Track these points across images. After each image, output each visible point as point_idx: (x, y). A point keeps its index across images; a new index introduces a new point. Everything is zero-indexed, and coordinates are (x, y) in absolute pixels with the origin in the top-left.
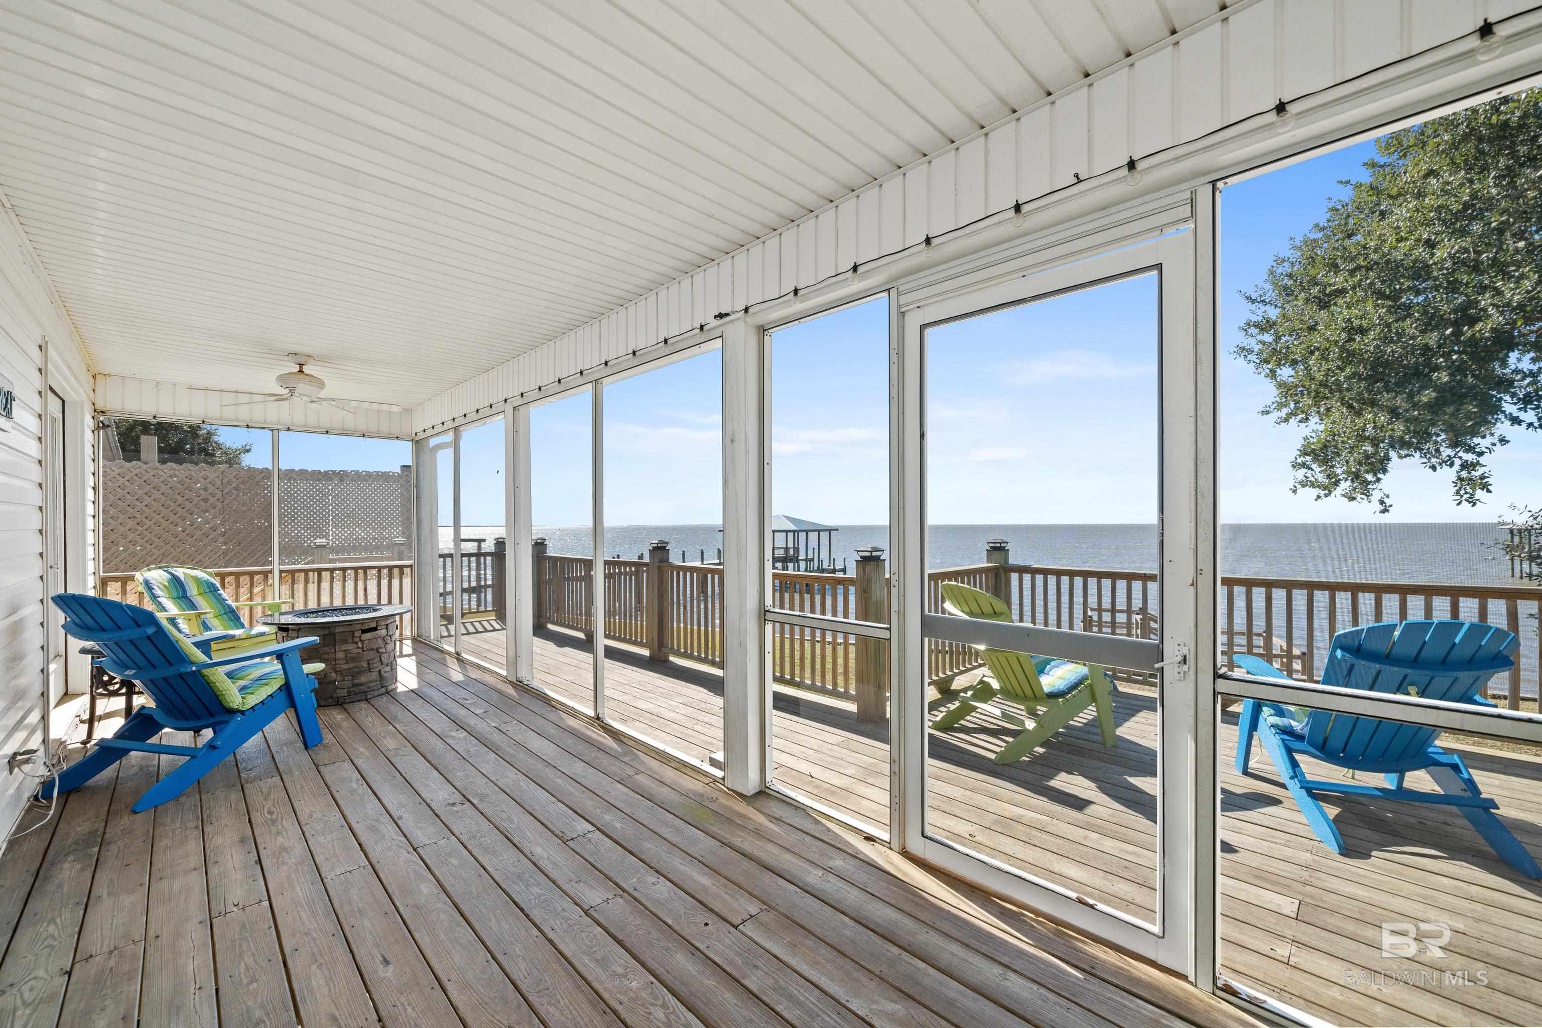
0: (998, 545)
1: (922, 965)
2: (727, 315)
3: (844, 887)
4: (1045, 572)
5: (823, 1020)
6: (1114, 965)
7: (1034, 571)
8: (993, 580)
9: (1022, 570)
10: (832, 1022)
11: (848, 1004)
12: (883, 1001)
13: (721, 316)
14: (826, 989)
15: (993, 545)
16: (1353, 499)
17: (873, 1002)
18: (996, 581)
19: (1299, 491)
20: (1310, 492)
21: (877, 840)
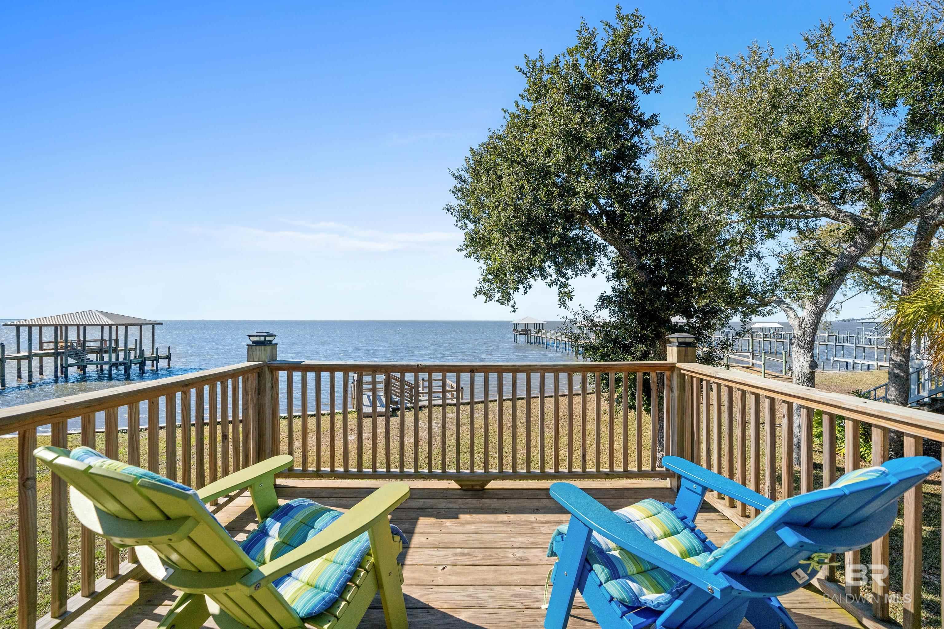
0: (263, 339)
4: (318, 369)
7: (305, 369)
8: (255, 382)
9: (291, 367)
15: (257, 339)
16: (502, 303)
18: (259, 383)
19: (478, 296)
20: (482, 298)
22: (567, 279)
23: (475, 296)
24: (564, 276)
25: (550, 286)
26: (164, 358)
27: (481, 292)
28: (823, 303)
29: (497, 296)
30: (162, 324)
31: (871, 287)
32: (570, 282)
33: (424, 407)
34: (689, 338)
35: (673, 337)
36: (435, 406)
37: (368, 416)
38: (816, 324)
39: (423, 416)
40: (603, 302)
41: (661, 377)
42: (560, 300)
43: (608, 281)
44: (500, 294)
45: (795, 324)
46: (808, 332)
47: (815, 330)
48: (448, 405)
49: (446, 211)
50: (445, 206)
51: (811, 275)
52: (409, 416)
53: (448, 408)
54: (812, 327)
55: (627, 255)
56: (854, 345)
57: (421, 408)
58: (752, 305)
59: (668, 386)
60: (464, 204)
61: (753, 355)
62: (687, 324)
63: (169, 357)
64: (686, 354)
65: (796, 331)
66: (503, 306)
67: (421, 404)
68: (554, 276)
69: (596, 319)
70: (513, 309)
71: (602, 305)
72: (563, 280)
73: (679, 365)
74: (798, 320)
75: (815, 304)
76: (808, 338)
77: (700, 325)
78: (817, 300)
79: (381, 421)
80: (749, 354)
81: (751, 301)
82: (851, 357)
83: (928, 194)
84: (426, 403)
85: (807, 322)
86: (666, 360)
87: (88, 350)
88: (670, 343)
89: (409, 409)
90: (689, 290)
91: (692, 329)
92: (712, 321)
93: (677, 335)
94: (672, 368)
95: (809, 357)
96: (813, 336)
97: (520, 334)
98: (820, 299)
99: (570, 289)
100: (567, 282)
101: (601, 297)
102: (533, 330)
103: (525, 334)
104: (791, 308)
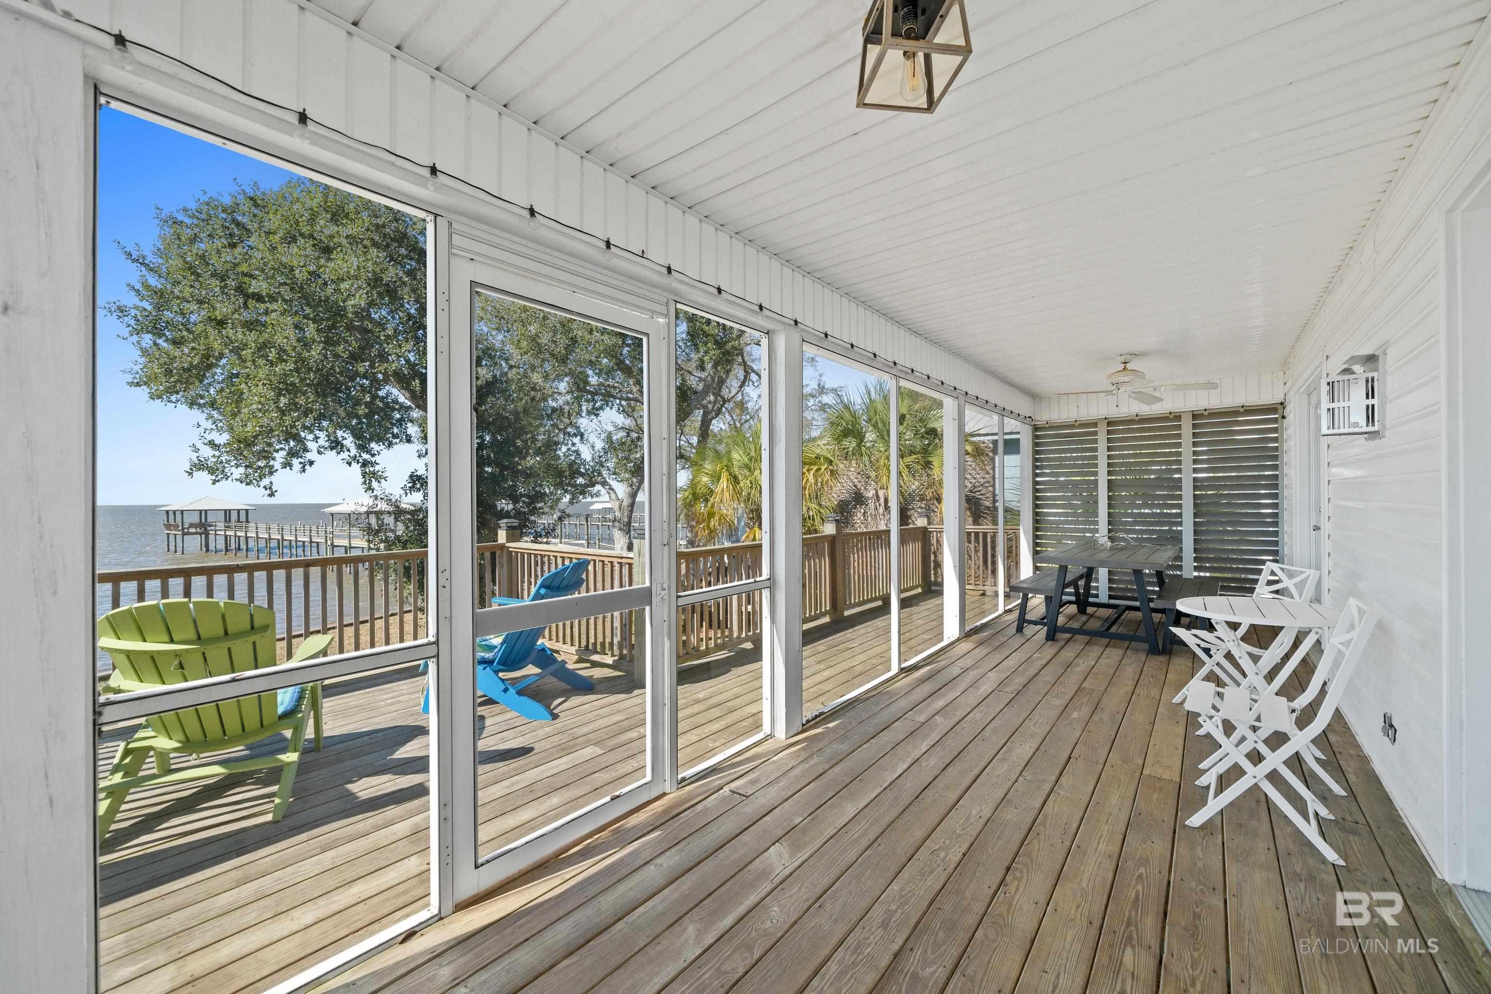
1: (641, 909)
3: (506, 963)
5: (708, 978)
6: (647, 817)
10: (709, 973)
11: (688, 962)
12: (685, 936)
14: (670, 977)
17: (686, 941)
19: (195, 474)
20: (203, 477)
21: (417, 929)
22: (373, 455)
23: (190, 474)
24: (369, 452)
25: (349, 464)
27: (199, 466)
29: (238, 472)
32: (377, 458)
34: (515, 522)
35: (503, 522)
38: (631, 506)
40: (414, 483)
41: (493, 555)
42: (365, 483)
43: (419, 456)
44: (242, 470)
45: (615, 505)
46: (626, 514)
47: (631, 511)
54: (629, 508)
58: (581, 485)
59: (500, 563)
60: (149, 308)
61: (588, 543)
62: (514, 509)
64: (513, 536)
65: (617, 514)
66: (251, 487)
68: (354, 451)
69: (403, 506)
70: (268, 492)
71: (413, 487)
72: (365, 456)
73: (508, 545)
74: (618, 502)
75: (631, 486)
76: (626, 520)
77: (526, 510)
80: (583, 542)
81: (580, 481)
85: (625, 504)
86: (497, 541)
88: (500, 527)
90: (515, 473)
91: (518, 514)
93: (505, 521)
94: (502, 547)
95: (627, 538)
96: (630, 517)
97: (184, 534)
98: (635, 480)
99: (377, 468)
100: (373, 459)
101: (411, 476)
102: (221, 525)
103: (201, 534)
104: (613, 490)
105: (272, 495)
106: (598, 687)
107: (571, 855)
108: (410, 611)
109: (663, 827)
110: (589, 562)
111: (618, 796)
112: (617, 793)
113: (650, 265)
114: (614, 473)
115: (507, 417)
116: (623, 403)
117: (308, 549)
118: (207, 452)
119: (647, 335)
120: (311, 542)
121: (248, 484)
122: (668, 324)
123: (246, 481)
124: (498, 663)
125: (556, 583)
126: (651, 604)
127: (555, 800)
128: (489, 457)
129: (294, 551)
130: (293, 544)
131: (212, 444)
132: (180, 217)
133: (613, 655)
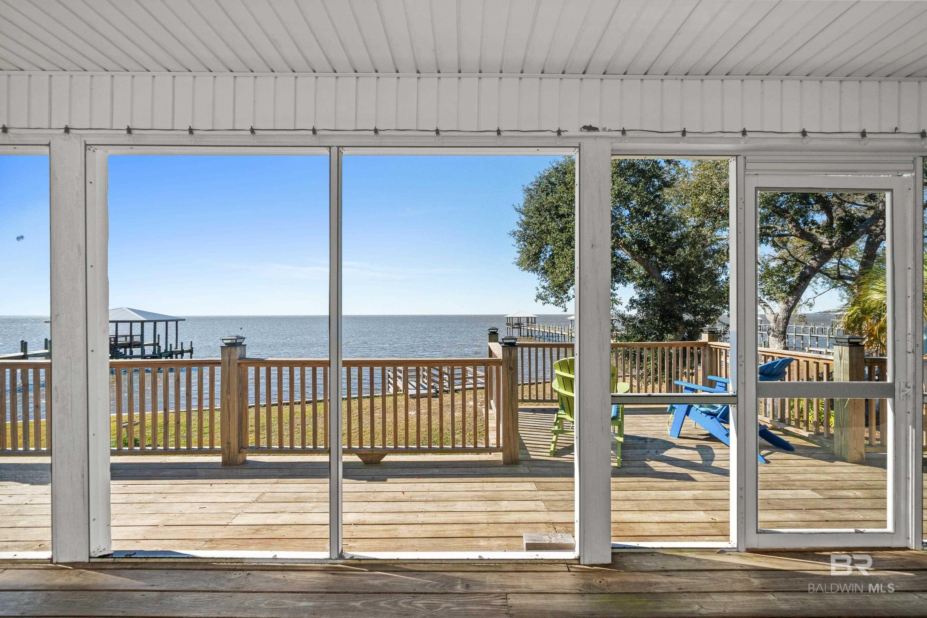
2: (596, 129)
13: (590, 128)
20: (540, 301)
21: (726, 550)
22: (614, 290)
23: (536, 301)
24: (614, 288)
26: (187, 352)
27: (539, 297)
28: (793, 302)
29: (553, 300)
30: (184, 320)
31: (839, 285)
32: (617, 292)
33: (459, 390)
36: (468, 389)
37: (412, 396)
38: (787, 319)
39: (458, 397)
40: (633, 305)
45: (771, 318)
46: (781, 325)
47: (787, 323)
48: (478, 388)
49: (509, 235)
50: (509, 232)
51: (783, 280)
52: (447, 398)
53: (478, 391)
54: (785, 321)
55: (652, 271)
56: (827, 336)
57: (456, 391)
60: (522, 230)
63: (191, 351)
64: (713, 337)
65: (772, 325)
66: (557, 307)
67: (456, 387)
73: (709, 343)
74: (774, 316)
75: (787, 303)
76: (781, 329)
78: (788, 300)
79: (424, 402)
82: (825, 347)
83: (867, 224)
84: (460, 387)
85: (780, 317)
87: (120, 344)
89: (447, 392)
92: (712, 317)
94: (705, 344)
95: (782, 344)
96: (785, 328)
97: (513, 328)
98: (790, 298)
99: (616, 297)
100: (615, 292)
101: (631, 300)
102: (525, 324)
103: (518, 328)
104: (767, 306)
105: (565, 311)
106: (796, 450)
107: (822, 555)
108: (628, 376)
109: (917, 572)
110: (792, 360)
111: (862, 533)
112: (862, 530)
113: (903, 136)
114: (769, 294)
115: (693, 261)
116: (776, 239)
117: (560, 338)
118: (541, 290)
119: (891, 190)
120: (562, 334)
121: (556, 306)
122: (915, 177)
123: (556, 304)
124: (720, 417)
125: (767, 372)
126: (893, 397)
127: (791, 515)
128: (679, 286)
129: (554, 339)
130: (554, 335)
131: (544, 287)
132: (530, 187)
133: (808, 430)
